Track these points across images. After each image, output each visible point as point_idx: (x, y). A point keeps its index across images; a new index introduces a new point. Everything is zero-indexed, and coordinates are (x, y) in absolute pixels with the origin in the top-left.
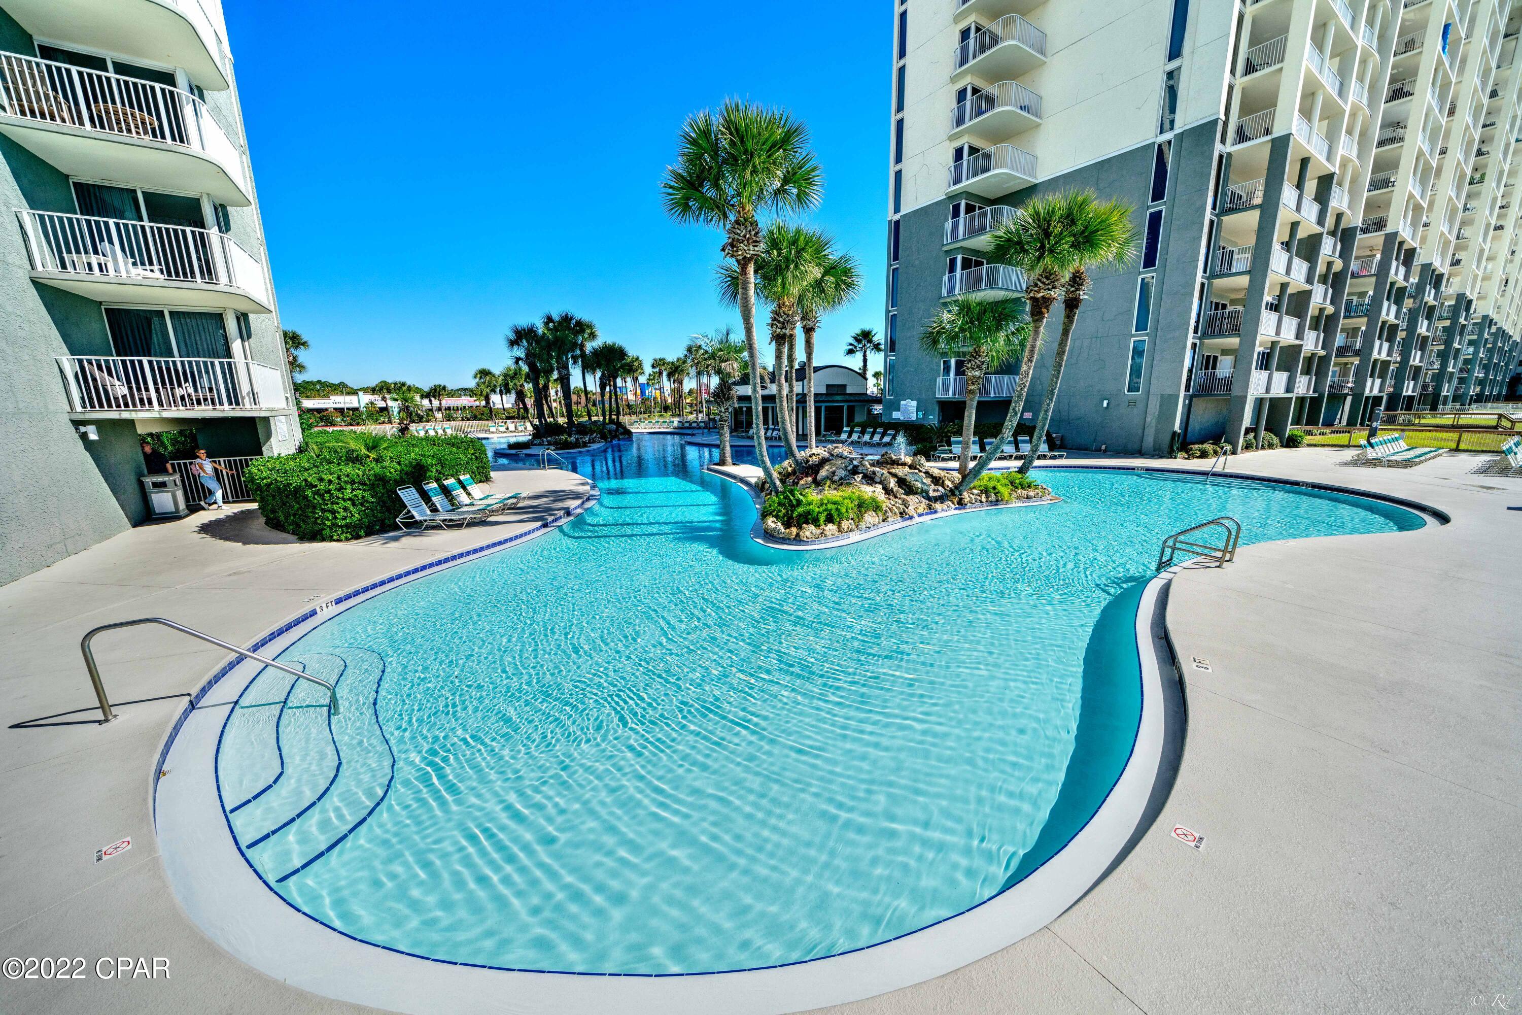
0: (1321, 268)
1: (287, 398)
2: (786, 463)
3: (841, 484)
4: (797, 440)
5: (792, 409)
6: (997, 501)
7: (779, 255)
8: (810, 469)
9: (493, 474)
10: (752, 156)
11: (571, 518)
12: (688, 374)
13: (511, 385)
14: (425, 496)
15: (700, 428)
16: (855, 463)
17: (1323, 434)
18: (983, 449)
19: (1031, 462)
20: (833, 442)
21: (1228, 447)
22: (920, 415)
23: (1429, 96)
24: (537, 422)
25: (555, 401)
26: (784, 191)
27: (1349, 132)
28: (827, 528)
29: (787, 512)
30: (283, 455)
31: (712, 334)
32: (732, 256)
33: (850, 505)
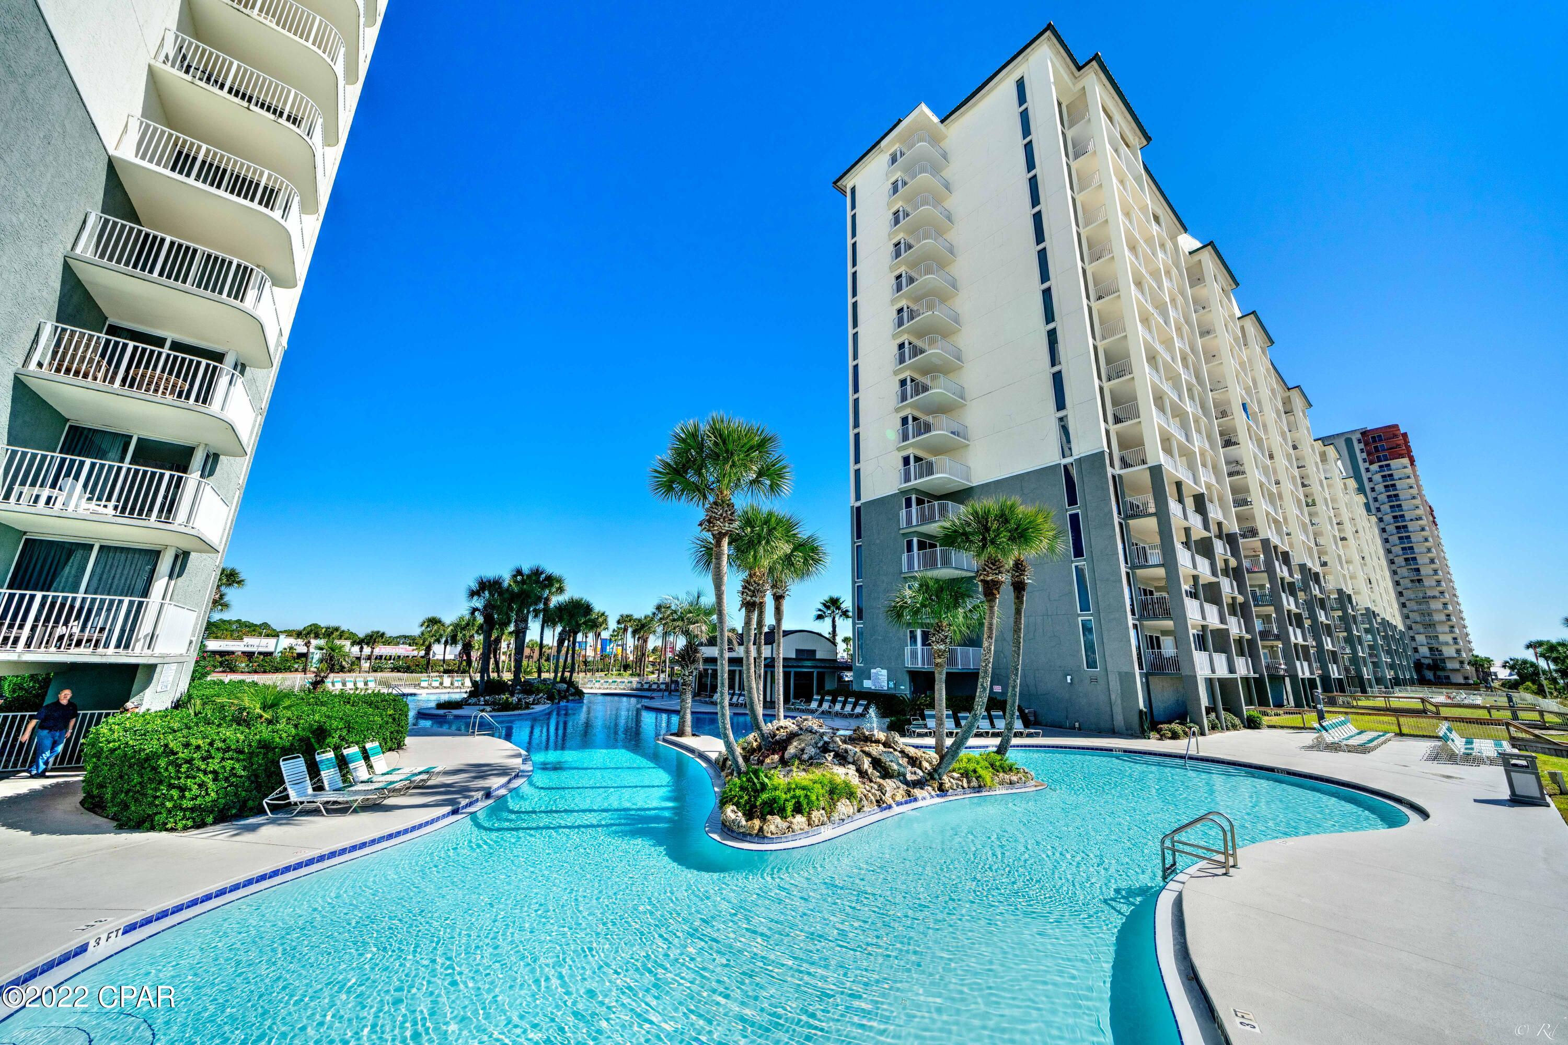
0: (1220, 564)
1: (191, 642)
2: (751, 737)
3: (811, 765)
4: (765, 707)
5: (760, 676)
6: (980, 786)
7: (752, 531)
8: (776, 745)
9: (408, 740)
10: (732, 454)
11: (490, 801)
12: (654, 632)
13: (460, 635)
14: (314, 770)
15: (660, 690)
16: (826, 739)
17: (1277, 715)
18: (958, 724)
19: (1008, 741)
20: (803, 711)
21: (1196, 729)
22: (891, 685)
23: (1251, 446)
24: (478, 677)
25: (504, 653)
26: (759, 482)
27: (1204, 465)
28: (795, 821)
29: (750, 799)
30: (152, 711)
31: (683, 596)
32: (708, 531)
33: (821, 791)
